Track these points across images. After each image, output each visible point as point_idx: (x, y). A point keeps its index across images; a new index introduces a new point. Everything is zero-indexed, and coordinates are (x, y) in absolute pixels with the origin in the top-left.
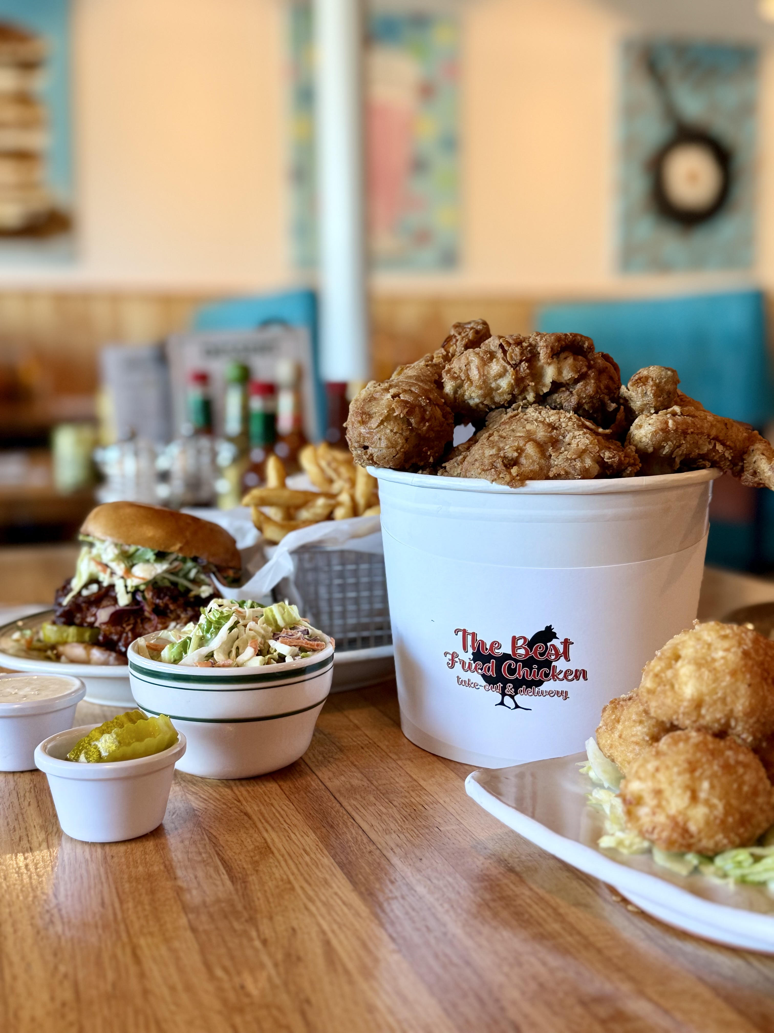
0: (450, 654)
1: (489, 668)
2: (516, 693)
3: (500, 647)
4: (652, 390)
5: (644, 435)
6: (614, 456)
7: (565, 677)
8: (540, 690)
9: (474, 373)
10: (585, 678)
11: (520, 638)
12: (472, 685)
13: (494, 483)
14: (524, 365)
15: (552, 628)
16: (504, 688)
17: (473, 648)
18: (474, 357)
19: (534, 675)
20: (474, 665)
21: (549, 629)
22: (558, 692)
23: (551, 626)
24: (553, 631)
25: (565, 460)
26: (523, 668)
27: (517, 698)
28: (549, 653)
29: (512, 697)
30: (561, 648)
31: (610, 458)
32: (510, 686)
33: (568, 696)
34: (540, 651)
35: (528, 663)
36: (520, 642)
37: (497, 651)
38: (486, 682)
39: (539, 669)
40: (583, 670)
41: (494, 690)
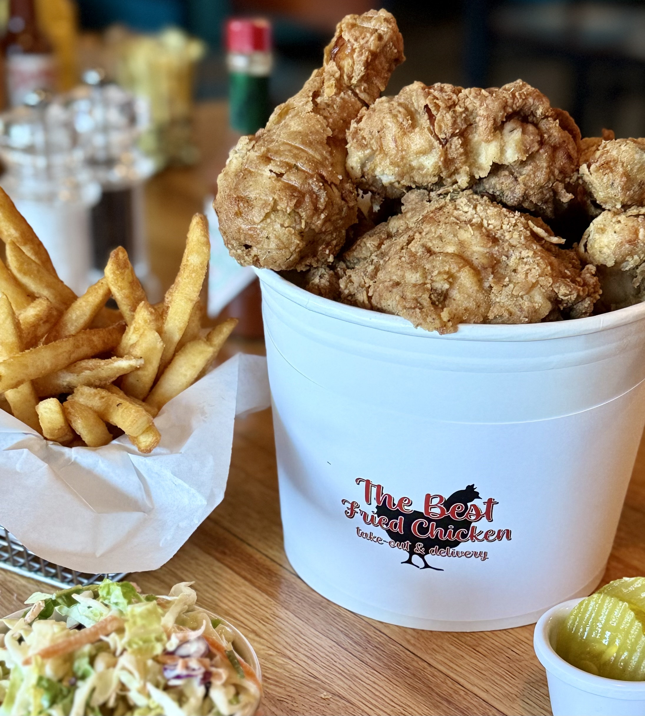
0: (349, 503)
1: (396, 524)
2: (427, 553)
3: (410, 504)
4: (621, 181)
5: (606, 244)
6: (570, 292)
7: (486, 537)
8: (455, 551)
9: (390, 145)
10: (508, 538)
11: (435, 496)
12: (375, 539)
13: (419, 327)
14: (457, 142)
15: (474, 487)
16: (412, 548)
17: (378, 501)
18: (390, 122)
19: (449, 536)
20: (377, 519)
21: (471, 488)
22: (476, 553)
23: (473, 485)
24: (475, 490)
25: (509, 297)
26: (436, 528)
27: (427, 557)
28: (469, 513)
29: (422, 556)
30: (483, 509)
31: (565, 295)
32: (420, 545)
33: (487, 557)
34: (457, 511)
35: (443, 523)
36: (435, 501)
37: (406, 507)
38: (392, 539)
39: (455, 530)
40: (508, 530)
41: (401, 547)
